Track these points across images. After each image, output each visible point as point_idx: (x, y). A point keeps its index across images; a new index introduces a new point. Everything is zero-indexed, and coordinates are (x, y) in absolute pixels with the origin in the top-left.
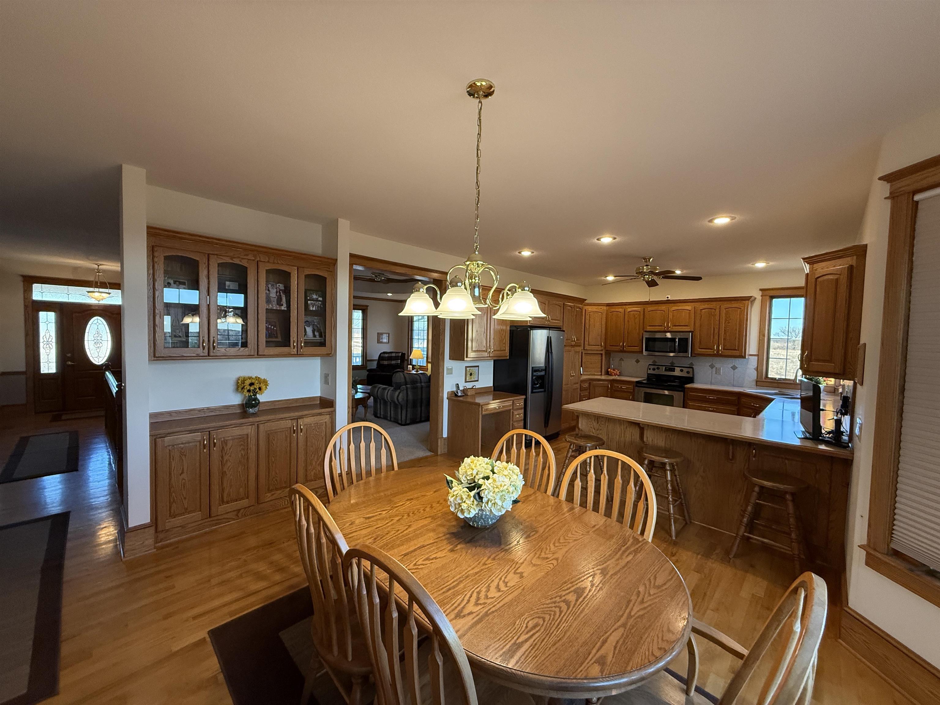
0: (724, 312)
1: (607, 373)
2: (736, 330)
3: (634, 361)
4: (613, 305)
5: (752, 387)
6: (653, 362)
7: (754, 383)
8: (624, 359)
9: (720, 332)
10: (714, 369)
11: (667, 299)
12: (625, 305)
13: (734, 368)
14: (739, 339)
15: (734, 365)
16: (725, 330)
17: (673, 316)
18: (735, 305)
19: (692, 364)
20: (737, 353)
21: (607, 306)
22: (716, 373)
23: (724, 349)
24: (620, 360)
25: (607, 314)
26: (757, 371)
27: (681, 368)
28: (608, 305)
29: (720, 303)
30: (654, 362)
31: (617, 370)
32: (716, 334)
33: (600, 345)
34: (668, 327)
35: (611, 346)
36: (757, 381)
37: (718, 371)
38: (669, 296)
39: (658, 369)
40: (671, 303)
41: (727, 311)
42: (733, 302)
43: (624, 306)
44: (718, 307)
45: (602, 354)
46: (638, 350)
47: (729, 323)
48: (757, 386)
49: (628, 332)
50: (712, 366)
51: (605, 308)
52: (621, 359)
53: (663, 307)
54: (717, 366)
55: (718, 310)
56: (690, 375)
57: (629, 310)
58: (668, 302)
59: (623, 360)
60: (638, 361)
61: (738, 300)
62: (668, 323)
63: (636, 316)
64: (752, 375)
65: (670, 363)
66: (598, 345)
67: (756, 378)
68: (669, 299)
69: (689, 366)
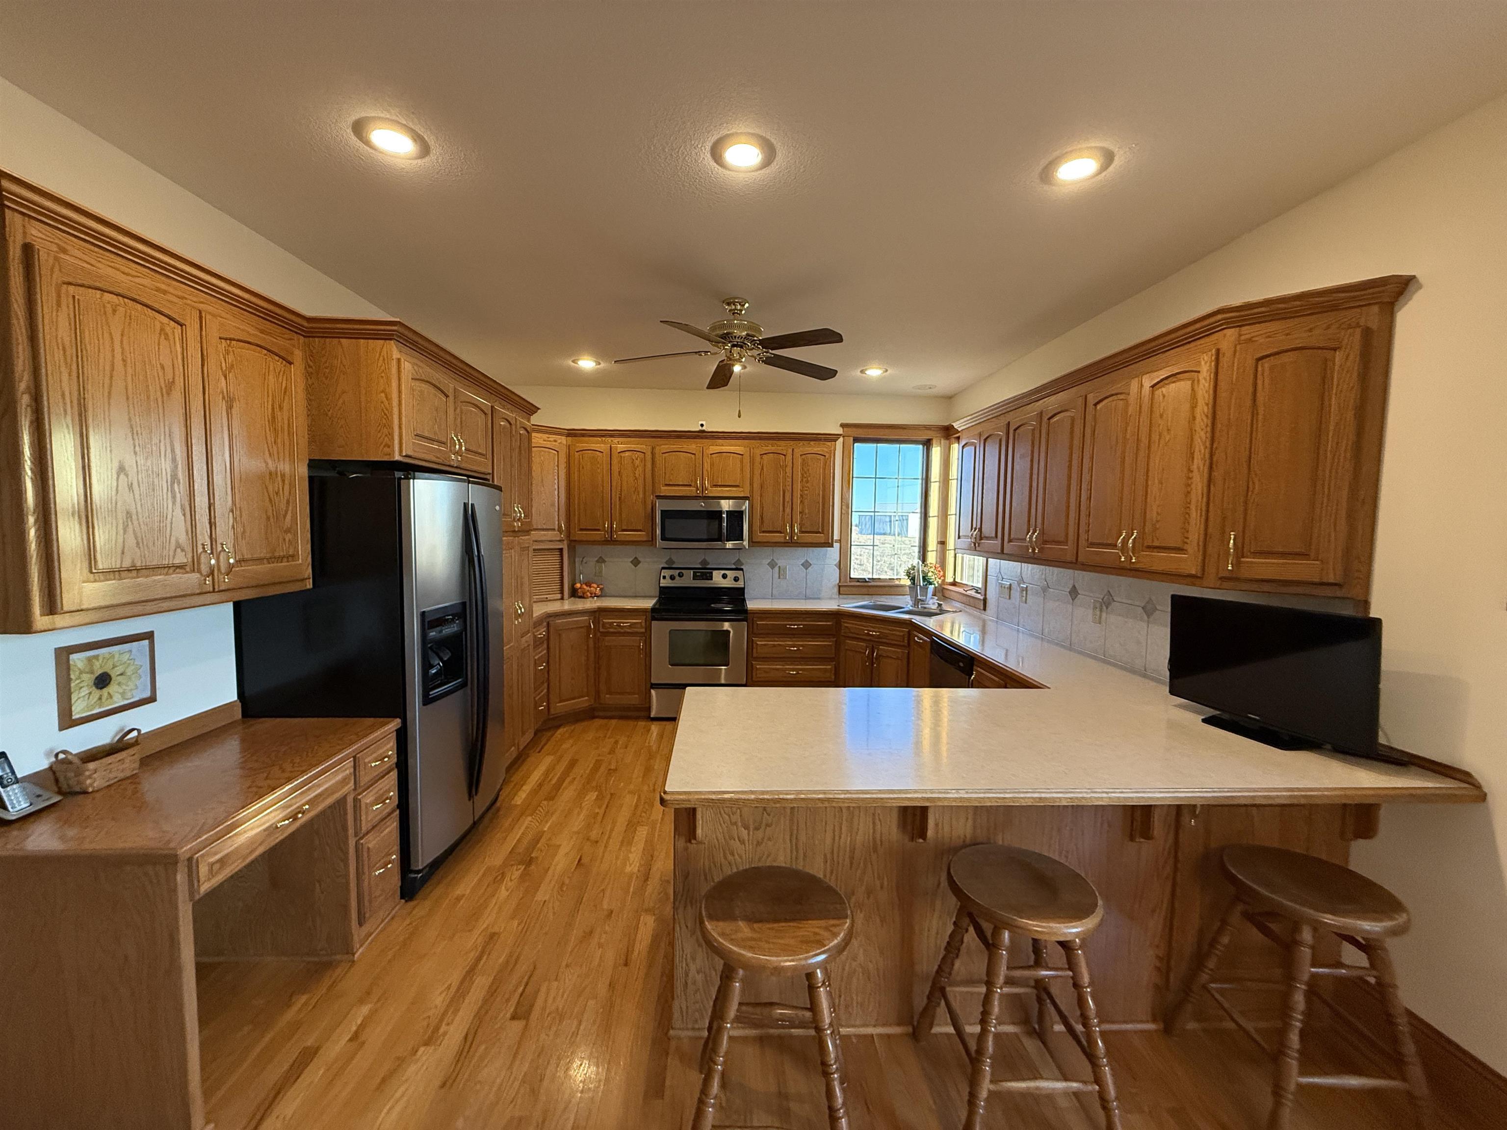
0: (799, 461)
1: (574, 593)
2: (819, 495)
3: (626, 563)
4: (583, 435)
5: (833, 596)
6: (666, 563)
7: (836, 590)
8: (606, 560)
9: (795, 500)
10: (776, 569)
11: (700, 428)
12: (611, 436)
13: (806, 565)
14: (823, 512)
15: (807, 561)
16: (801, 496)
17: (712, 465)
18: (815, 448)
19: (739, 561)
20: (820, 538)
21: (568, 435)
22: (779, 578)
23: (802, 532)
24: (597, 561)
25: (569, 457)
26: (840, 569)
27: (723, 572)
28: (572, 433)
29: (792, 443)
30: (670, 561)
31: (595, 586)
32: (788, 502)
33: (556, 528)
34: (704, 488)
35: (581, 530)
36: (839, 587)
37: (782, 574)
38: (704, 423)
39: (680, 575)
40: (706, 438)
41: (804, 460)
42: (812, 443)
43: (610, 439)
44: (790, 451)
45: (561, 550)
46: (645, 539)
47: (807, 482)
48: (840, 594)
49: (620, 498)
50: (772, 565)
51: (563, 440)
52: (601, 560)
53: (692, 446)
54: (781, 563)
55: (789, 457)
56: (740, 584)
57: (621, 447)
58: (702, 435)
59: (604, 561)
60: (636, 562)
61: (820, 440)
62: (703, 479)
63: (637, 462)
64: (832, 576)
65: (701, 563)
66: (554, 530)
67: (838, 582)
68: (704, 428)
69: (734, 567)
